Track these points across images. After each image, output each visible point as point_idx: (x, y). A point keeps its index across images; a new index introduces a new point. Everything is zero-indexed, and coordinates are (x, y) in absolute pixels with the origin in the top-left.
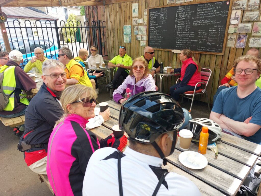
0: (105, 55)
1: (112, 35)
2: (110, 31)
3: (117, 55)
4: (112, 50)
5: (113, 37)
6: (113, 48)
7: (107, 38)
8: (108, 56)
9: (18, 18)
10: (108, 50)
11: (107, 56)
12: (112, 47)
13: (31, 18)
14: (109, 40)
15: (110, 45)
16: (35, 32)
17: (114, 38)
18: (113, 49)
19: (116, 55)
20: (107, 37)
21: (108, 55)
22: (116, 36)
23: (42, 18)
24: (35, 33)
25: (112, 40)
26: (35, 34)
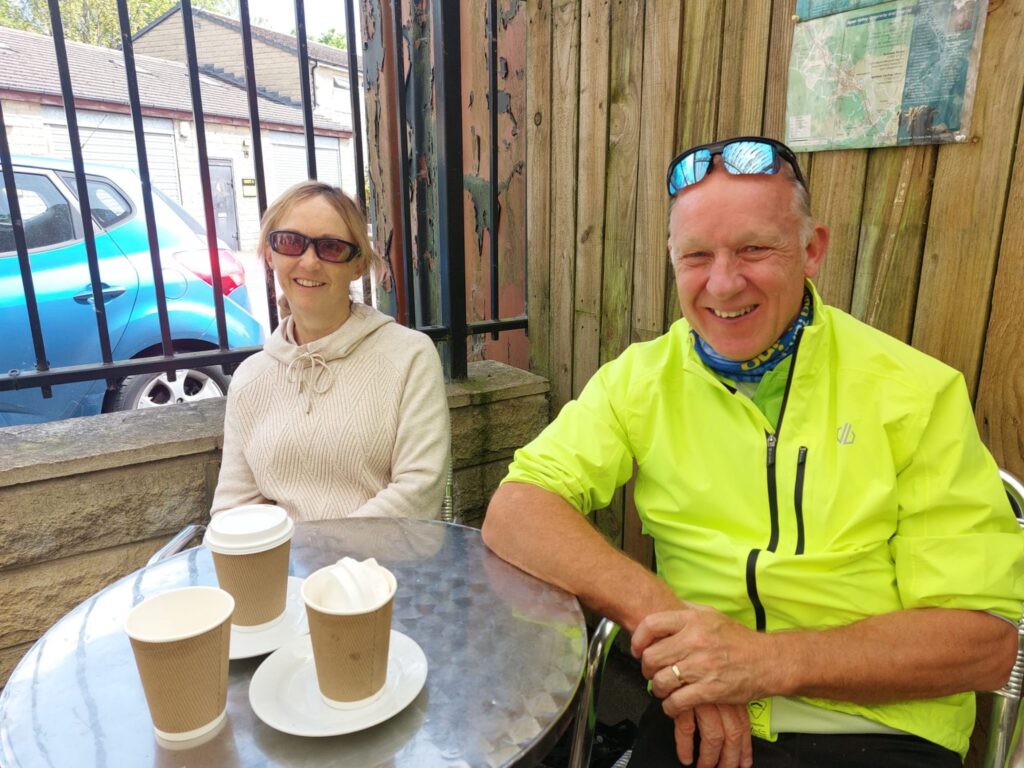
0: (495, 314)
1: (595, 81)
2: (571, 31)
3: (651, 336)
4: (580, 263)
5: (613, 96)
6: (598, 232)
7: (531, 125)
8: (533, 326)
9: (176, 116)
10: (532, 260)
11: (524, 324)
12: (588, 233)
13: (235, 123)
14: (549, 143)
15: (564, 209)
16: (246, 182)
17: (626, 109)
18: (588, 254)
19: (634, 336)
20: (531, 110)
21: (532, 314)
22: (658, 72)
23: (283, 125)
24: (244, 184)
25: (592, 137)
26: (245, 187)
